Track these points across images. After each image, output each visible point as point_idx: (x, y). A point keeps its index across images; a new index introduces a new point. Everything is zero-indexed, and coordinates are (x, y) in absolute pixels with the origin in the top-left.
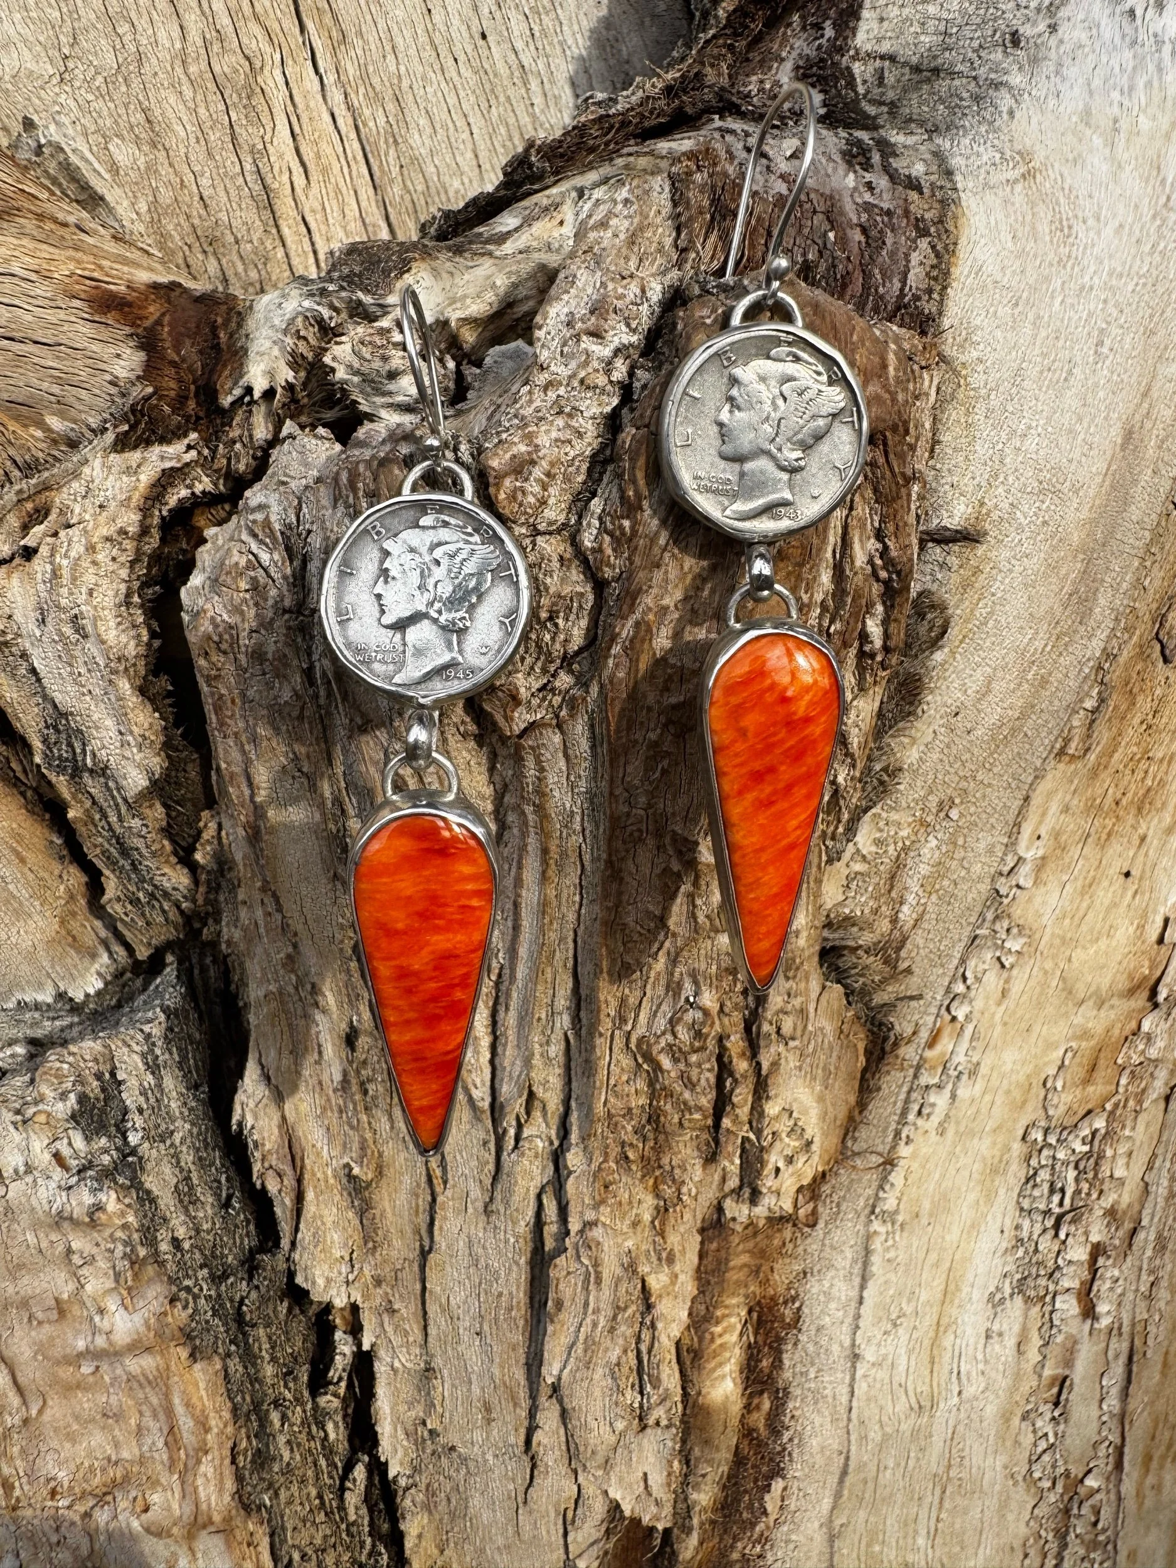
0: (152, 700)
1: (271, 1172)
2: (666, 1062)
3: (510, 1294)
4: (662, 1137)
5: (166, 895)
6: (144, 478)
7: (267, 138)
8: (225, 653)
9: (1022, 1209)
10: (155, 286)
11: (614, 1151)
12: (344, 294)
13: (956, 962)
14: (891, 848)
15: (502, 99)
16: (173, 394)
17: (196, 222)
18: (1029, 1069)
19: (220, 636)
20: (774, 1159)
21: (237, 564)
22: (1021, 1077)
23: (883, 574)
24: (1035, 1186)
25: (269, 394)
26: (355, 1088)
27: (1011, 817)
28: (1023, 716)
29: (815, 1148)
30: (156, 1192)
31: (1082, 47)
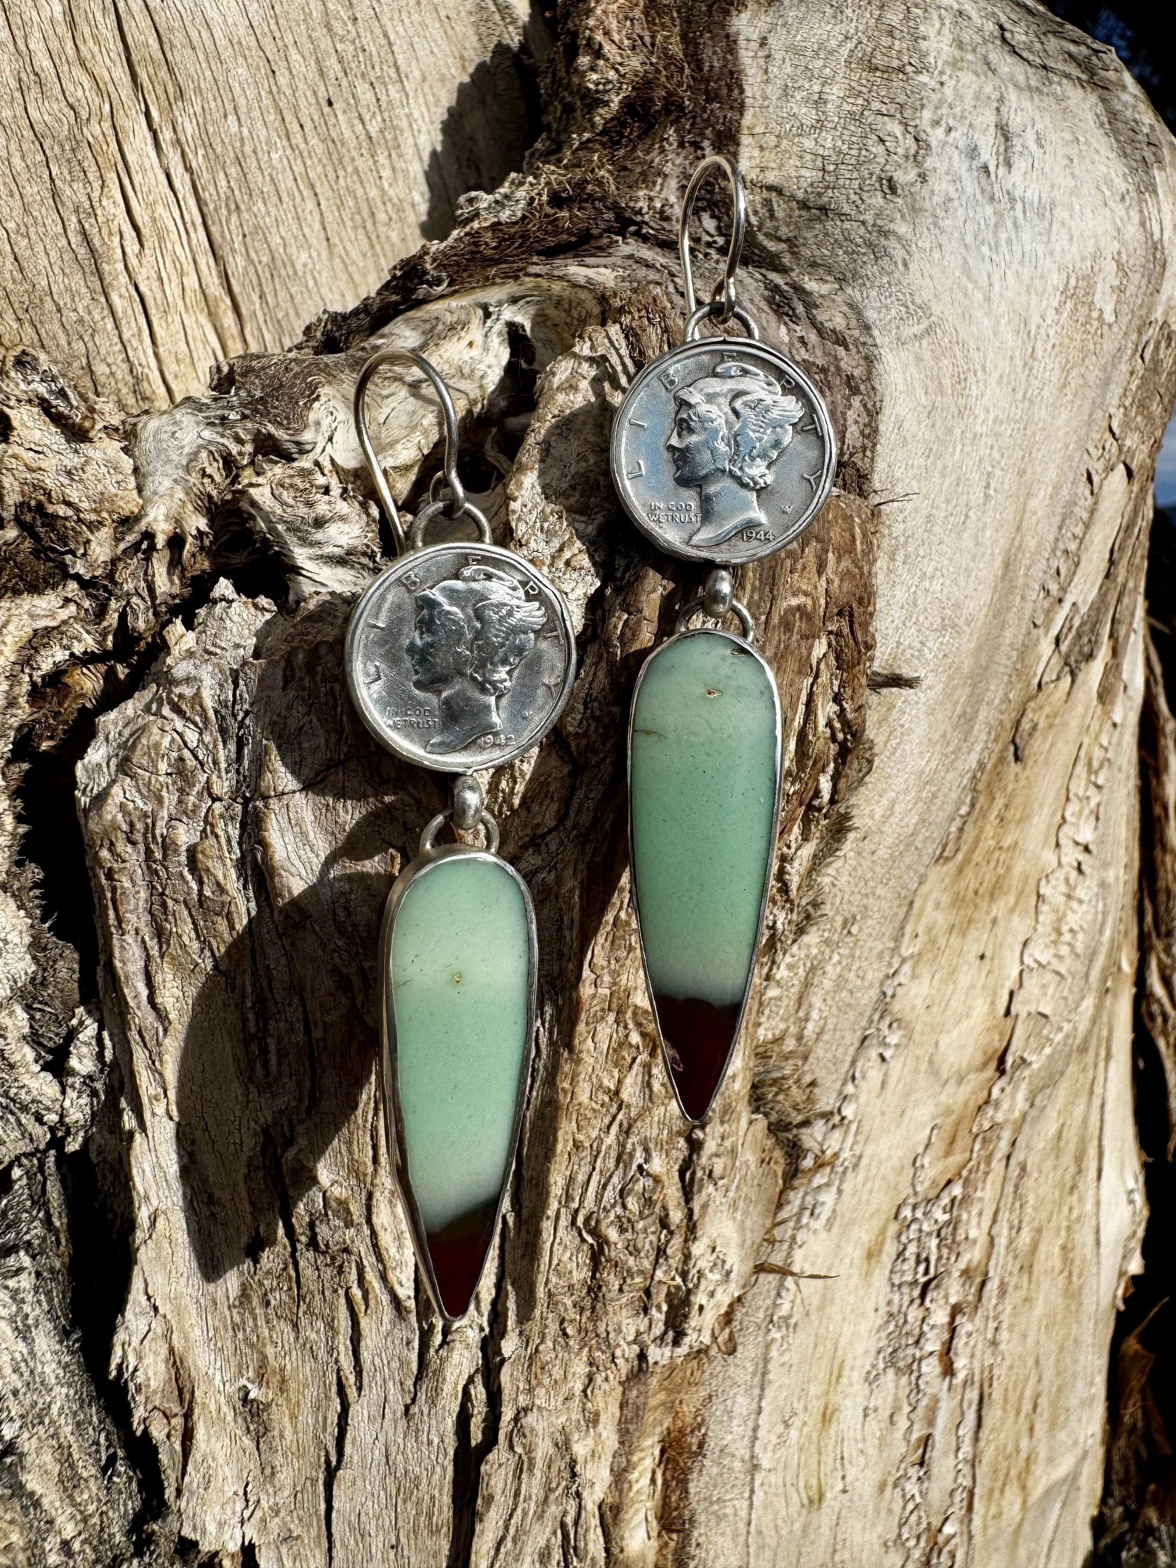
0: (16, 896)
1: (156, 1413)
2: (612, 1234)
3: (432, 1498)
4: (599, 1305)
5: (24, 1109)
6: (10, 639)
7: (95, 197)
8: (135, 843)
9: (893, 1285)
11: (553, 1328)
12: (250, 425)
13: (847, 1065)
14: (801, 970)
15: (350, 169)
19: (131, 825)
20: (700, 1298)
21: (159, 744)
22: (895, 1161)
23: (840, 736)
24: (904, 1260)
26: (255, 1301)
27: (897, 925)
28: (916, 832)
29: (732, 1276)
30: (39, 1490)
31: (951, 200)
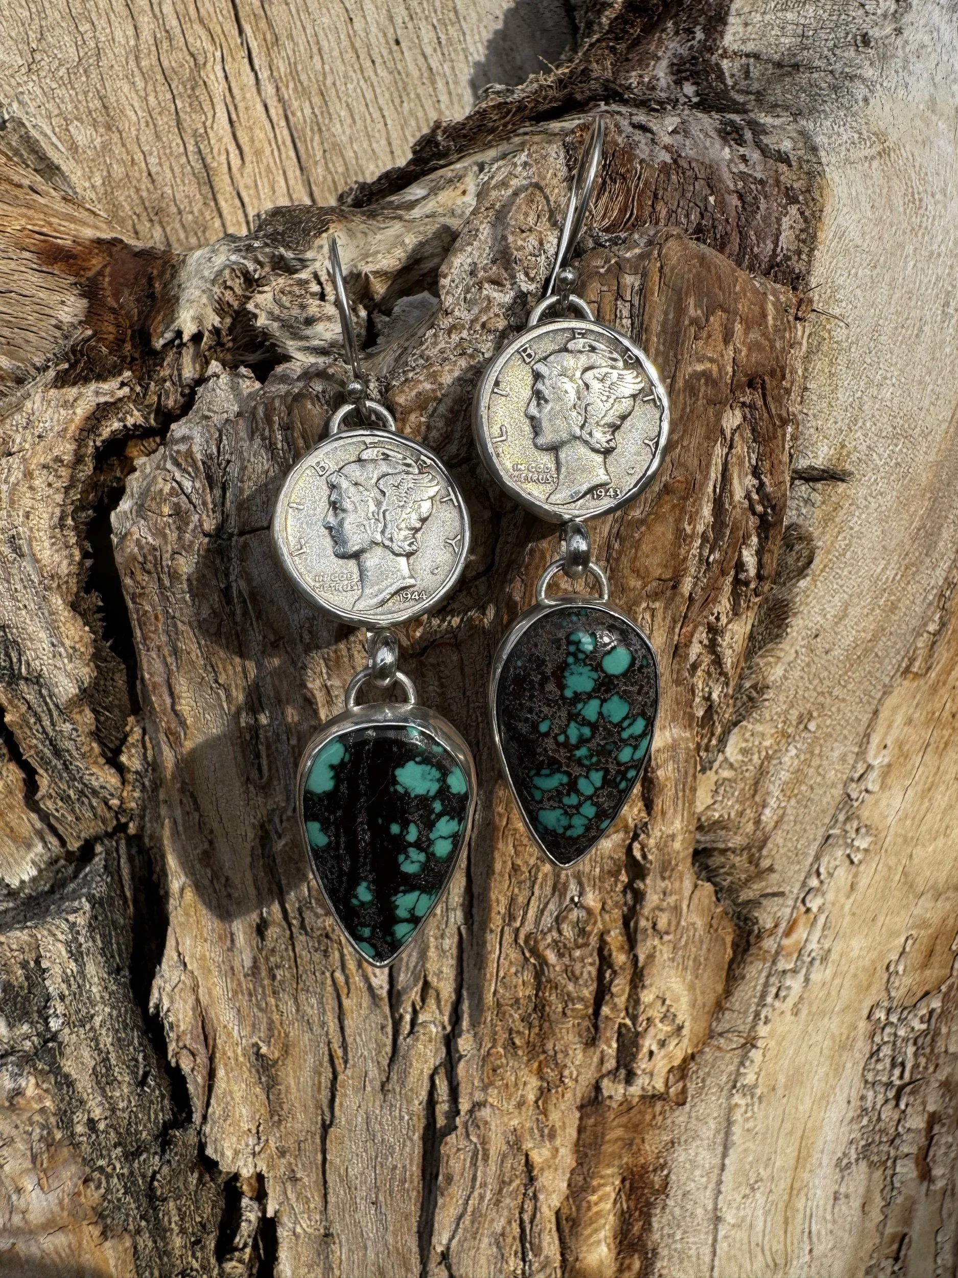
0: (83, 615)
1: (185, 1051)
2: (551, 957)
3: (404, 1167)
4: (546, 1025)
5: (95, 793)
6: (79, 411)
7: (208, 124)
8: (149, 573)
9: (866, 1082)
10: (99, 242)
11: (503, 1036)
12: (267, 250)
13: (811, 859)
14: (756, 757)
15: (412, 96)
16: (111, 337)
17: (144, 194)
18: (873, 955)
19: (145, 557)
20: (648, 1043)
21: (161, 491)
22: (867, 962)
23: (759, 508)
24: (878, 1060)
25: (197, 338)
26: (264, 974)
27: (861, 730)
28: (875, 639)
29: (685, 1032)
30: (74, 1075)
31: (924, 47)
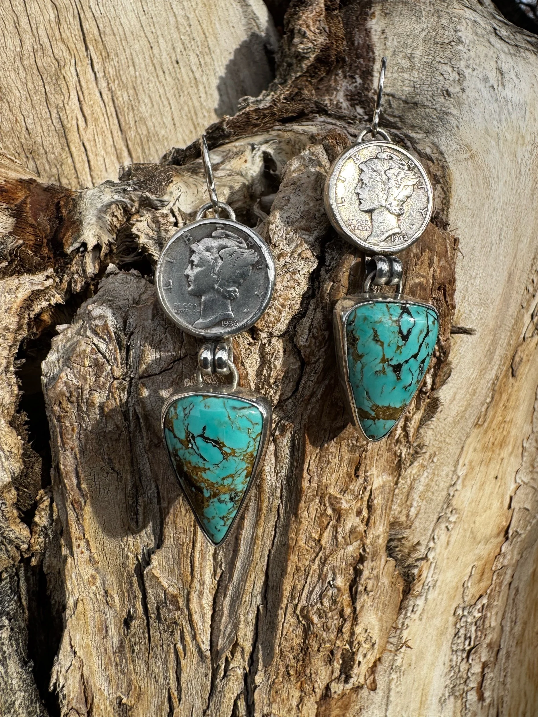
0: (16, 428)
1: (73, 711)
2: (315, 619)
4: (307, 658)
5: (11, 542)
6: (20, 295)
7: (65, 101)
8: (72, 402)
9: (453, 651)
10: (21, 181)
11: (282, 670)
12: (138, 193)
13: (430, 532)
14: (409, 480)
15: (186, 93)
16: (31, 243)
17: (23, 141)
18: (456, 580)
19: (71, 393)
20: (359, 657)
21: (85, 351)
22: (454, 584)
23: (438, 354)
24: (458, 638)
25: (98, 247)
26: (127, 650)
27: (456, 458)
28: (466, 410)
29: (376, 646)
31: (477, 100)
